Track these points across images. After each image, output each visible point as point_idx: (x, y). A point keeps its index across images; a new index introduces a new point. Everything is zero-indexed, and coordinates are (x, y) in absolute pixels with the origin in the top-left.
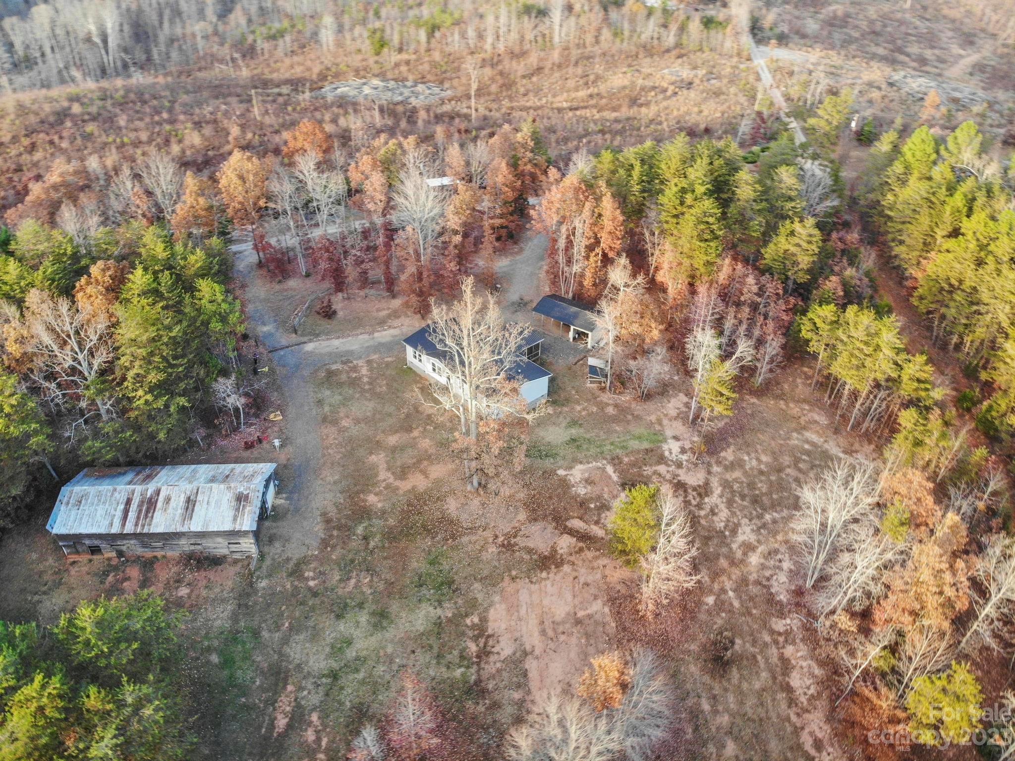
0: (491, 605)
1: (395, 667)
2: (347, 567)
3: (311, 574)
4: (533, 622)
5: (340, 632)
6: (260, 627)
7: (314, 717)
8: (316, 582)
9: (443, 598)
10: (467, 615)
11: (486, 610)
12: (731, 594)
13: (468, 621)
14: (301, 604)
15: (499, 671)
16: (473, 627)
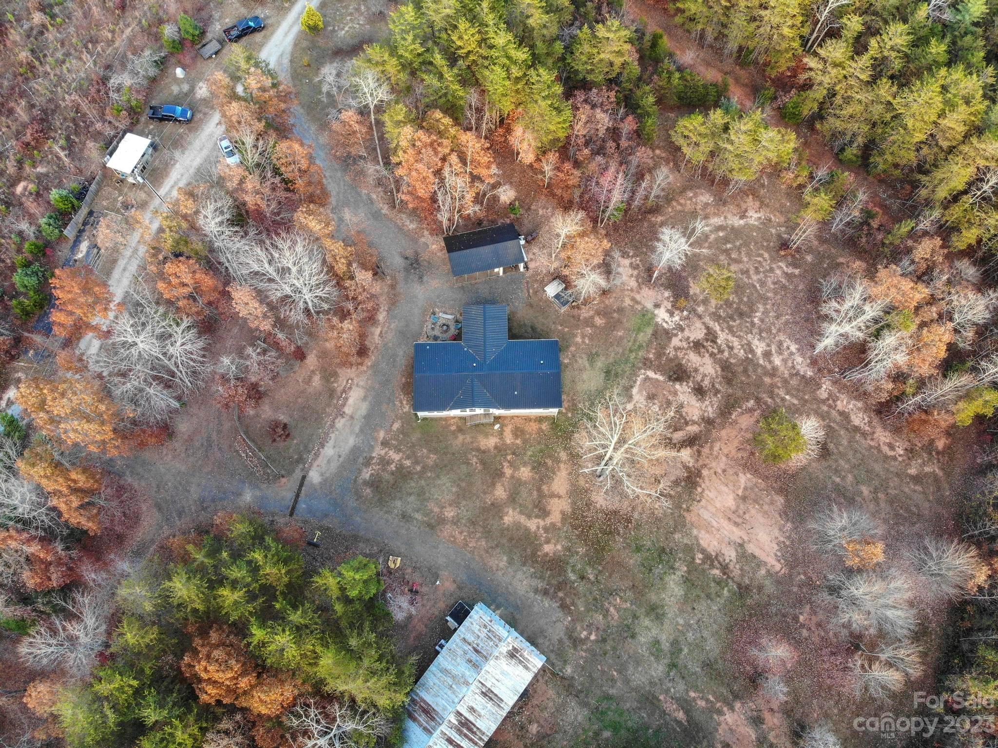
0: (697, 538)
1: (696, 627)
2: (597, 605)
3: (585, 633)
4: (725, 523)
5: (645, 643)
6: (604, 692)
7: (692, 694)
8: (594, 634)
9: (670, 564)
10: (694, 559)
11: (699, 545)
12: (787, 397)
13: (698, 561)
14: (605, 654)
15: (741, 569)
16: (704, 562)
